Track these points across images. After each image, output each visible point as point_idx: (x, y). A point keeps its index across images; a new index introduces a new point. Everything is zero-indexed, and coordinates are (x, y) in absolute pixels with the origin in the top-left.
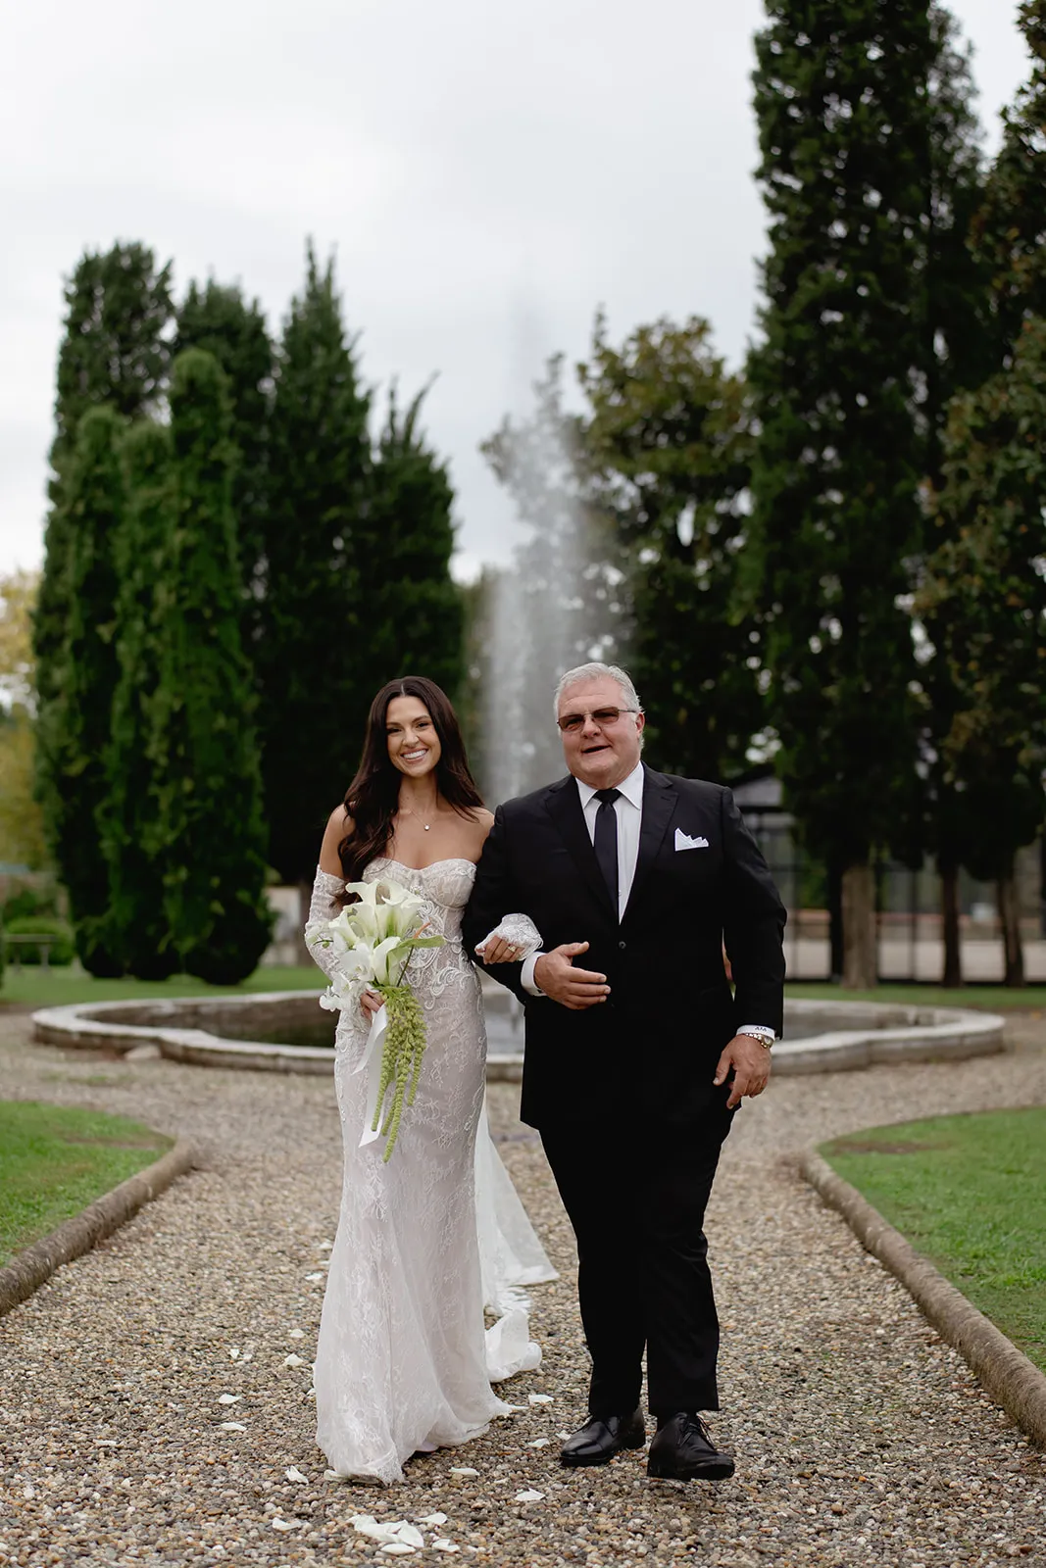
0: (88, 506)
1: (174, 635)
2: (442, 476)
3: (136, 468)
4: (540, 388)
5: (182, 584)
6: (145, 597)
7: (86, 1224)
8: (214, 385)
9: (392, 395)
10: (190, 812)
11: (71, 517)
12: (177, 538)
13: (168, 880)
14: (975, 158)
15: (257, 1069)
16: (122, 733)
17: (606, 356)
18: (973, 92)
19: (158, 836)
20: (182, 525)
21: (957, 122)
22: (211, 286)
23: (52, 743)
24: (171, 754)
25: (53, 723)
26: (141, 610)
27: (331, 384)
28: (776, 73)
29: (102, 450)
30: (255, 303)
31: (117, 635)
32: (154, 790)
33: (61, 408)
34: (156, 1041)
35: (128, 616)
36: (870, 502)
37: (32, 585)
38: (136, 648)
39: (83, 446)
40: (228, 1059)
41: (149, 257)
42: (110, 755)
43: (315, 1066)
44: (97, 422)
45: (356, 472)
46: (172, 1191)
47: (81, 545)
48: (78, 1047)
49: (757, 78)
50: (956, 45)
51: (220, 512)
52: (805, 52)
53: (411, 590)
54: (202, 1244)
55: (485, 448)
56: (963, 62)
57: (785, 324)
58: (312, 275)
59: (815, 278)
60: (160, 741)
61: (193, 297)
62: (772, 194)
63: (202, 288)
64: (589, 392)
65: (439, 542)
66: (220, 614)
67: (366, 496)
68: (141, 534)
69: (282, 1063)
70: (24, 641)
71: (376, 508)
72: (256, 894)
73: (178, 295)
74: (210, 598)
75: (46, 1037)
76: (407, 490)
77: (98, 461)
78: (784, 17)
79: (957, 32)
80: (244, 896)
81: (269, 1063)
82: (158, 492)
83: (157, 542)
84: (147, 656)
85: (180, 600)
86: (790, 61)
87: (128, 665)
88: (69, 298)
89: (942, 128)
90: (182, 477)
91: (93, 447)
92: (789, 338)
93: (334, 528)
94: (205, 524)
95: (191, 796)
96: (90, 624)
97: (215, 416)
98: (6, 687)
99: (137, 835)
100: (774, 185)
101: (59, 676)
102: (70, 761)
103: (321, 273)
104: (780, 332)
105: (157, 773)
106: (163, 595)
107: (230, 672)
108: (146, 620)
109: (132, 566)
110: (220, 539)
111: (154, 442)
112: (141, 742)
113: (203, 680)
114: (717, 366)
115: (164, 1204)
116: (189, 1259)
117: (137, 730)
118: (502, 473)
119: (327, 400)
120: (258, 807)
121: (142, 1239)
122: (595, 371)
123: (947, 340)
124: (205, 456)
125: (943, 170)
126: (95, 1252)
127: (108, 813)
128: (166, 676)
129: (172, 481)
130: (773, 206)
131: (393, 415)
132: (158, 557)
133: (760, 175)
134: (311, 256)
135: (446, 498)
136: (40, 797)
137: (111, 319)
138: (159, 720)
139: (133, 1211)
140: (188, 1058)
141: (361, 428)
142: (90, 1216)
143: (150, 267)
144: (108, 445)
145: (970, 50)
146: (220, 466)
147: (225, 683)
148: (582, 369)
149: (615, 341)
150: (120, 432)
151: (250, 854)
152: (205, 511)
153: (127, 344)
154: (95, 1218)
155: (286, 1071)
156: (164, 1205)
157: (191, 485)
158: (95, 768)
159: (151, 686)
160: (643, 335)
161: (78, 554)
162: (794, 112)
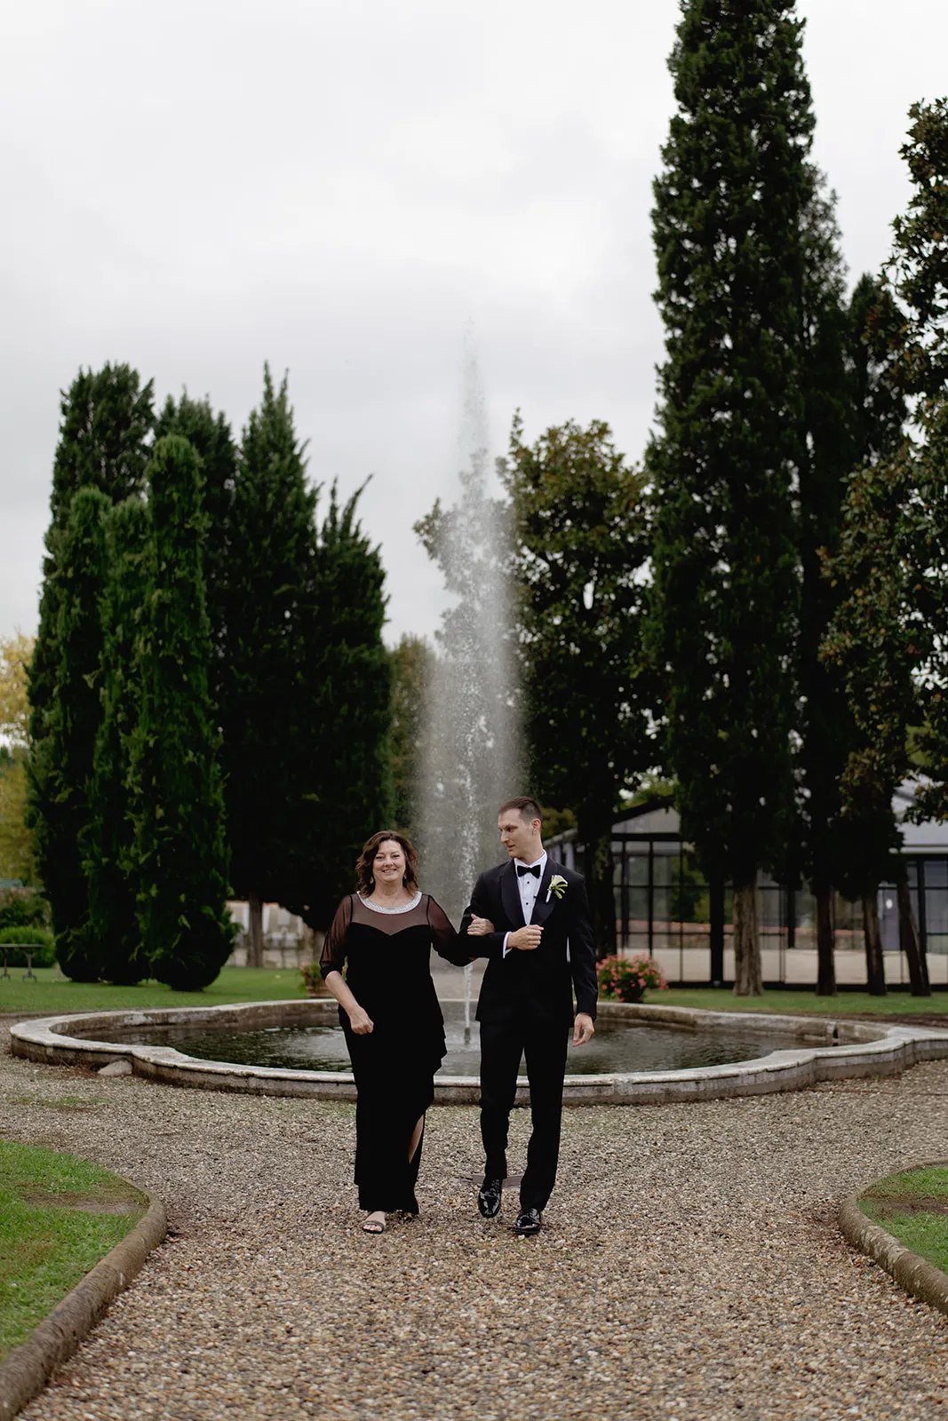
0: (76, 571)
1: (151, 678)
2: (375, 560)
3: (119, 539)
4: (465, 478)
5: (157, 636)
6: (125, 649)
7: (40, 1352)
8: (190, 465)
9: (333, 493)
10: (161, 836)
11: (61, 582)
12: (154, 596)
13: (140, 897)
14: (839, 287)
15: (228, 1089)
16: (102, 767)
17: (522, 453)
18: (836, 233)
19: (132, 857)
20: (158, 585)
21: (822, 258)
22: (184, 401)
23: (41, 775)
24: (145, 784)
25: (42, 757)
26: (121, 661)
27: (283, 482)
28: (673, 212)
29: (90, 523)
30: (222, 417)
31: (99, 682)
32: (129, 816)
33: (56, 500)
34: (128, 1056)
35: (110, 666)
36: (758, 571)
37: (30, 648)
38: (116, 692)
39: (74, 520)
40: (200, 1078)
41: (135, 376)
42: (92, 786)
43: (287, 1087)
44: (86, 500)
45: (303, 556)
46: (147, 1272)
47: (71, 605)
48: (51, 1061)
49: (656, 216)
50: (823, 194)
51: (192, 574)
52: (697, 195)
53: (347, 652)
54: (185, 1372)
55: (417, 529)
56: (827, 208)
57: (681, 420)
58: (268, 394)
59: (709, 382)
60: (135, 774)
61: (170, 408)
62: (670, 313)
63: (177, 404)
64: (508, 482)
65: (373, 613)
66: (191, 663)
67: (312, 576)
68: (123, 595)
69: (253, 1083)
70: (22, 695)
71: (319, 585)
72: (219, 908)
73: (158, 409)
74: (184, 649)
75: (23, 1051)
76: (346, 570)
77: (87, 533)
78: (680, 165)
79: (823, 183)
80: (209, 911)
81: (242, 1083)
82: (138, 558)
83: (137, 601)
84: (126, 700)
85: (156, 649)
86: (686, 201)
87: (109, 709)
88: (64, 410)
89: (811, 262)
90: (160, 545)
91: (83, 521)
92: (686, 432)
93: (284, 602)
94: (180, 583)
95: (162, 822)
96: (76, 673)
97: (189, 491)
98: (7, 732)
99: (114, 856)
100: (670, 304)
101: (48, 717)
102: (58, 791)
103: (276, 393)
104: (678, 427)
105: (132, 801)
106: (141, 646)
107: (199, 713)
108: (126, 668)
109: (114, 622)
110: (193, 598)
111: (137, 517)
112: (119, 775)
113: (175, 720)
114: (617, 460)
115: (138, 1294)
116: (171, 1402)
117: (116, 765)
118: (432, 550)
119: (280, 497)
120: (221, 831)
121: (111, 1361)
122: (512, 466)
123: (814, 439)
124: (181, 525)
125: (811, 297)
126: (50, 1391)
127: (87, 835)
128: (142, 716)
129: (151, 547)
130: (670, 322)
131: (334, 509)
132: (137, 614)
133: (658, 297)
134: (268, 380)
135: (380, 578)
136: (31, 823)
137: (101, 427)
138: (134, 755)
139: (101, 1312)
140: (160, 1076)
141: (308, 519)
142: (46, 1336)
143: (136, 385)
144: (96, 518)
145: (834, 198)
146: (193, 533)
147: (194, 722)
148: (502, 463)
149: (528, 441)
150: (106, 509)
151: (215, 873)
152: (179, 573)
153: (114, 449)
154: (52, 1339)
155: (258, 1092)
156: (136, 1296)
157: (168, 551)
158: (78, 797)
159: (128, 727)
160: (553, 435)
161: (68, 612)
162: (687, 244)
